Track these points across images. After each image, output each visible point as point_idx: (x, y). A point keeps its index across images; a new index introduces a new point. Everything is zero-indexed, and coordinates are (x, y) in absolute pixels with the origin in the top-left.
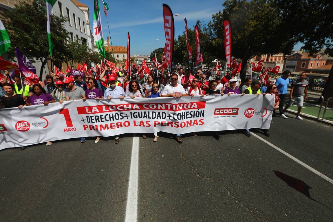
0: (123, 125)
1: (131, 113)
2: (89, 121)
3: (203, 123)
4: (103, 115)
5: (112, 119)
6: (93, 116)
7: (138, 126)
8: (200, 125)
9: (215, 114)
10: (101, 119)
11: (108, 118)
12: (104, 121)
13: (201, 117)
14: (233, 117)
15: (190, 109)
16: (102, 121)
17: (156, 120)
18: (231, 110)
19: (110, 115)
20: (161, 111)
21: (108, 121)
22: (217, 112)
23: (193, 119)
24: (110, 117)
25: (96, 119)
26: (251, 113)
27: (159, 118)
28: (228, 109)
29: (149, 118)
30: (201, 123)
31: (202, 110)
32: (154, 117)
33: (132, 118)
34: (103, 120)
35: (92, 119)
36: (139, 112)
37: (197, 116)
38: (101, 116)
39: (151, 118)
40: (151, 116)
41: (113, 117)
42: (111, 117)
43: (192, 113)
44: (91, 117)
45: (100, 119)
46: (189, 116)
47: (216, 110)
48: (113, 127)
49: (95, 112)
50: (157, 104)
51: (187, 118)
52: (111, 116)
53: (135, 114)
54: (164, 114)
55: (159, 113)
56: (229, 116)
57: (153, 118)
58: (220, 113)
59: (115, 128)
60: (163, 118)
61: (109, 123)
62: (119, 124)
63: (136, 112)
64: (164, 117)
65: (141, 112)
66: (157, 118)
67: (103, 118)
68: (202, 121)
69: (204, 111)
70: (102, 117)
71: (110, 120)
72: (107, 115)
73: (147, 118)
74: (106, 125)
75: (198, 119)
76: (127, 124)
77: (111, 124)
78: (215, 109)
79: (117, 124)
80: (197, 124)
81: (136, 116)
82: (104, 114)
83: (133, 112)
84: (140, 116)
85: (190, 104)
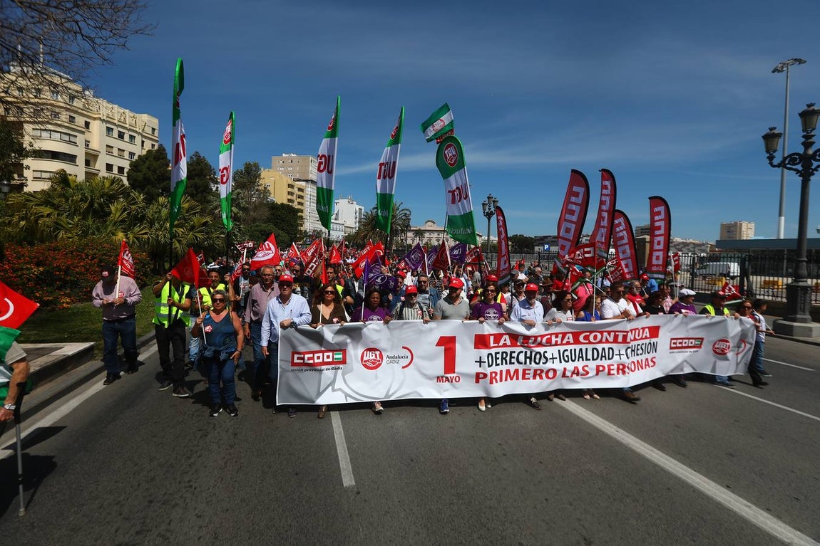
0: (544, 375)
1: (559, 351)
2: (490, 364)
4: (514, 352)
5: (528, 360)
6: (499, 353)
7: (568, 377)
9: (671, 348)
10: (511, 357)
11: (522, 358)
12: (514, 363)
13: (653, 352)
15: (642, 339)
16: (511, 363)
17: (599, 362)
18: (693, 341)
19: (526, 352)
20: (606, 346)
21: (522, 363)
22: (674, 343)
23: (643, 357)
24: (526, 357)
25: (502, 358)
27: (604, 358)
28: (689, 339)
29: (587, 359)
31: (655, 340)
32: (595, 357)
33: (561, 362)
34: (513, 360)
35: (497, 359)
36: (571, 350)
37: (649, 351)
38: (511, 353)
39: (589, 360)
40: (590, 356)
41: (530, 358)
42: (528, 358)
43: (643, 347)
44: (496, 353)
45: (508, 359)
46: (640, 352)
47: (673, 341)
48: (527, 376)
49: (505, 345)
50: (602, 333)
51: (638, 355)
52: (528, 355)
53: (566, 353)
54: (611, 350)
55: (604, 349)
57: (593, 359)
58: (678, 345)
59: (529, 379)
60: (609, 359)
61: (521, 368)
62: (538, 372)
63: (567, 350)
64: (610, 357)
65: (575, 350)
66: (601, 359)
67: (514, 357)
68: (654, 360)
69: (657, 342)
70: (514, 355)
71: (525, 363)
72: (522, 352)
73: (583, 360)
74: (517, 371)
75: (650, 357)
76: (551, 374)
77: (524, 371)
78: (672, 339)
79: (536, 371)
80: (649, 366)
81: (566, 359)
82: (517, 350)
83: (562, 348)
84: (573, 359)
85: (641, 331)
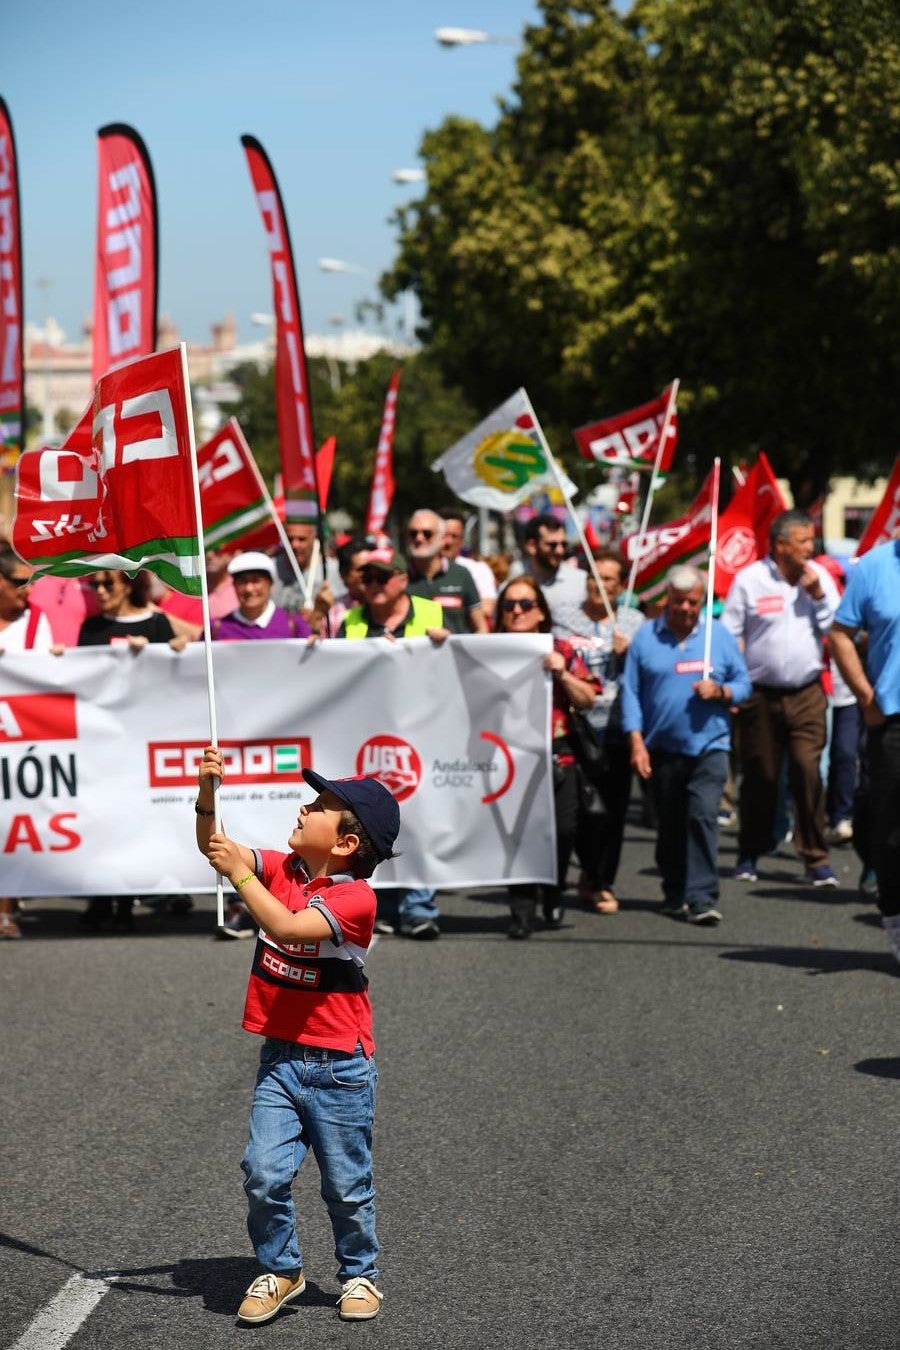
3: (75, 840)
8: (54, 849)
9: (156, 782)
13: (55, 793)
14: (281, 796)
18: (264, 751)
22: (169, 763)
26: (393, 767)
28: (242, 744)
30: (64, 841)
31: (61, 748)
37: (31, 785)
47: (161, 755)
56: (254, 797)
58: (190, 770)
68: (65, 824)
69: (72, 758)
75: (41, 810)
78: (153, 747)
80: (36, 846)
